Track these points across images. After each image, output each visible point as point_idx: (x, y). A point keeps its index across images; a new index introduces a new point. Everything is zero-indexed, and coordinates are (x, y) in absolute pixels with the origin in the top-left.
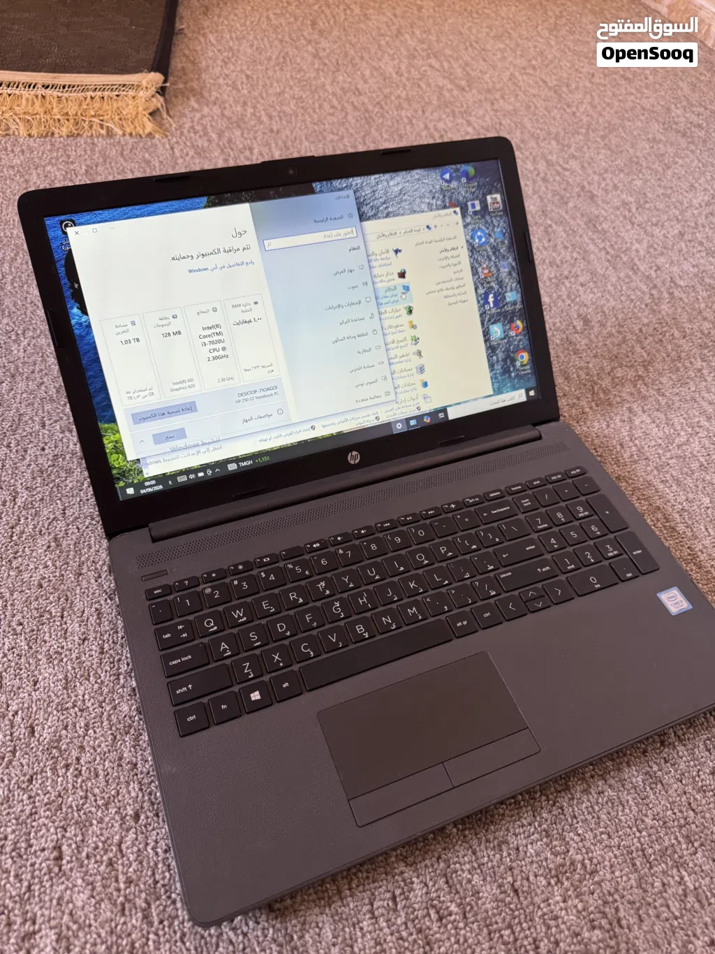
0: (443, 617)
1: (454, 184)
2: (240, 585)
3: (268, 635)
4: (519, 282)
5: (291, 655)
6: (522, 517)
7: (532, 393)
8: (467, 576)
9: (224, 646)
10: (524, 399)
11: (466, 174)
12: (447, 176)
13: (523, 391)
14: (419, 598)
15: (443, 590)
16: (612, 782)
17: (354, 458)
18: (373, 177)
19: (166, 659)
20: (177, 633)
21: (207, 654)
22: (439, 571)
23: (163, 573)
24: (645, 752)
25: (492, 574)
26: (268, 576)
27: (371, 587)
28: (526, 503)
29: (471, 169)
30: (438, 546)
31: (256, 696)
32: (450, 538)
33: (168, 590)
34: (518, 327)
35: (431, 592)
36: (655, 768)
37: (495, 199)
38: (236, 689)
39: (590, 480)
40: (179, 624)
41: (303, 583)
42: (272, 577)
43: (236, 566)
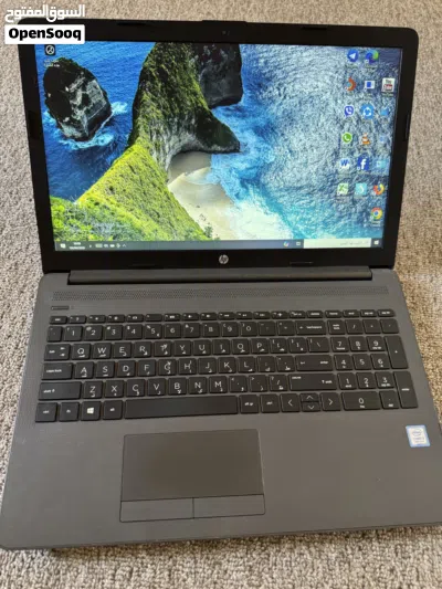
0: (238, 395)
1: (358, 64)
2: (111, 331)
3: (115, 371)
4: (391, 154)
5: (124, 390)
6: (328, 336)
7: (377, 243)
8: (268, 370)
9: (84, 370)
10: (368, 245)
11: (369, 57)
12: (353, 56)
13: (370, 240)
14: (227, 376)
15: (247, 375)
16: (312, 549)
17: (224, 259)
18: (290, 47)
19: (47, 367)
20: (59, 352)
21: (72, 372)
22: (250, 361)
23: (67, 308)
24: (347, 537)
25: (287, 374)
26: (131, 329)
27: (197, 358)
28: (336, 327)
29: (375, 53)
30: (256, 341)
31: (91, 411)
32: (268, 338)
33: (66, 320)
34: (380, 189)
35: (237, 374)
36: (350, 551)
37: (390, 82)
38: (81, 401)
39: (395, 323)
40: (63, 346)
41: (153, 341)
42: (134, 331)
43: (114, 316)
